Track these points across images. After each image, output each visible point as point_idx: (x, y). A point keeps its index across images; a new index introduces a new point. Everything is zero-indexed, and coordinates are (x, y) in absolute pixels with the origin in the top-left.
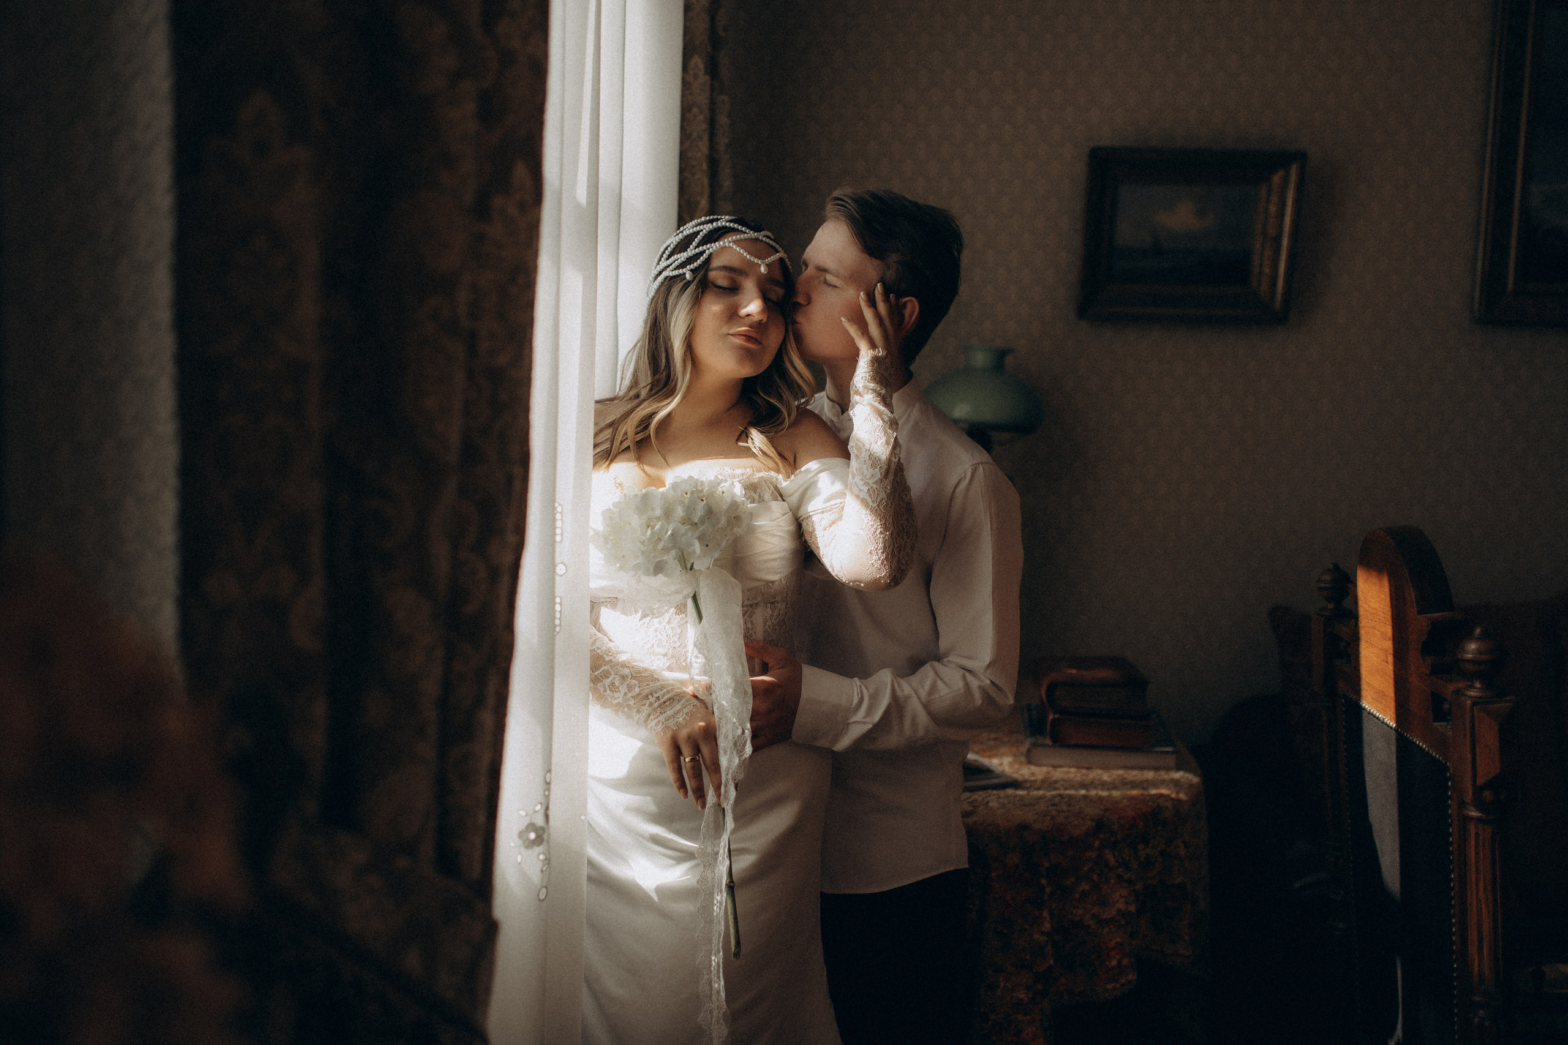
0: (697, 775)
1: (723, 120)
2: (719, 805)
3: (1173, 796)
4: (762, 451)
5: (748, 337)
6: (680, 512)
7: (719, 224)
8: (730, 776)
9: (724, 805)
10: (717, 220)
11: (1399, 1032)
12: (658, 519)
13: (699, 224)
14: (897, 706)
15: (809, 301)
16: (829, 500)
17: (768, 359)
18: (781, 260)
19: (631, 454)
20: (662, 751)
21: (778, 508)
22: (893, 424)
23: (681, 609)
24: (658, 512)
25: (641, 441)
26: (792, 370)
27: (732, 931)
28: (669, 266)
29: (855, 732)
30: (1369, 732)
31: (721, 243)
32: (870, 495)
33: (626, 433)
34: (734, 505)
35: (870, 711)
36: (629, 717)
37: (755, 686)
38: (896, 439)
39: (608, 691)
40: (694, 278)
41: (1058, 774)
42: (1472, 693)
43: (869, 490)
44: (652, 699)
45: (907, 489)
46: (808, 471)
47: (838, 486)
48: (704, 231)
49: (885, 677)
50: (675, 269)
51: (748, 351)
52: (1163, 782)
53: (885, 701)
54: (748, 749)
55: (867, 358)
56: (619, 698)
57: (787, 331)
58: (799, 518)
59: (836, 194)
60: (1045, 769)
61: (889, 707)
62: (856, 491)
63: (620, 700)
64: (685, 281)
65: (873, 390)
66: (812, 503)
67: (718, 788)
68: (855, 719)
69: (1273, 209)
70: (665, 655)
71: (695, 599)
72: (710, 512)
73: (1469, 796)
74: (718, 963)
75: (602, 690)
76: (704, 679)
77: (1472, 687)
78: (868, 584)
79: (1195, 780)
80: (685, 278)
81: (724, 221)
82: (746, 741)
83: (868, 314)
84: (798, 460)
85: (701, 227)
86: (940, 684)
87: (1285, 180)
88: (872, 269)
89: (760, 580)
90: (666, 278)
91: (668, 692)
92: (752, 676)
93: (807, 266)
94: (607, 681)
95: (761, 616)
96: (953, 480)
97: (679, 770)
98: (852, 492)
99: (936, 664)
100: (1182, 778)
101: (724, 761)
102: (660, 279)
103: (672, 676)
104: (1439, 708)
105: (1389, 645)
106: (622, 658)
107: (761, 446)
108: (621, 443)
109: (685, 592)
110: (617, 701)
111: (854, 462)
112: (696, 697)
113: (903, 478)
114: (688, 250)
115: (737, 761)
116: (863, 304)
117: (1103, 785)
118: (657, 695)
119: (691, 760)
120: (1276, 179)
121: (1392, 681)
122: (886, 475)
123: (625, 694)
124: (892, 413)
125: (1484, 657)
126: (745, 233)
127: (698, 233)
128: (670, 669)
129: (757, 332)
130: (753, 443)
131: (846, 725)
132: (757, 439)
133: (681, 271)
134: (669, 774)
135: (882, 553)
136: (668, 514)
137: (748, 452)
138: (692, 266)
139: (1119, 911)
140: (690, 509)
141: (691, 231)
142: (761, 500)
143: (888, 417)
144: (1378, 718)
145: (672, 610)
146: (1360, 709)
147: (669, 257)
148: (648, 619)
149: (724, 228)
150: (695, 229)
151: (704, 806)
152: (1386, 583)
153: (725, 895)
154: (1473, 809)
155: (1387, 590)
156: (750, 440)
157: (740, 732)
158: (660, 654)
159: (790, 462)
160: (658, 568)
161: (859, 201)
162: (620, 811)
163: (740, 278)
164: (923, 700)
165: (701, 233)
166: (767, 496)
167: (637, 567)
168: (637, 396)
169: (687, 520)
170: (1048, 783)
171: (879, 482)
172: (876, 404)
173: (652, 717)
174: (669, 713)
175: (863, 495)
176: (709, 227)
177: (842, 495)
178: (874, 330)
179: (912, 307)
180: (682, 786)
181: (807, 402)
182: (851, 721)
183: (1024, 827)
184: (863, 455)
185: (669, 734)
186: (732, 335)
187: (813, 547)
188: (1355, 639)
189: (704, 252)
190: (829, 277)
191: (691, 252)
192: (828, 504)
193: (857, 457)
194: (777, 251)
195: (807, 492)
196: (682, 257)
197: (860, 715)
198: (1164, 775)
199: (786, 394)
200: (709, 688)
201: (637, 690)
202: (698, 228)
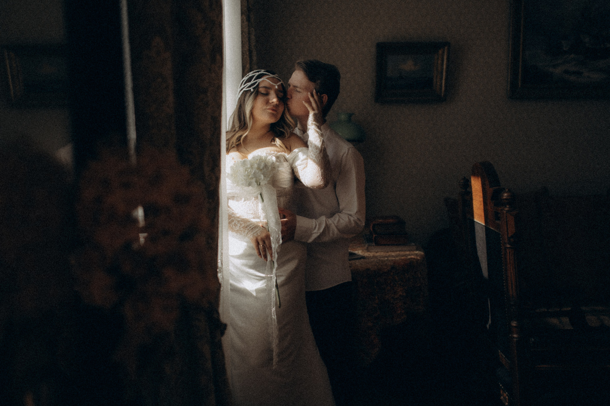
0: (265, 251)
1: (253, 37)
2: (272, 260)
3: (416, 258)
4: (280, 146)
5: (273, 110)
6: (256, 166)
7: (261, 72)
8: (275, 250)
9: (274, 260)
10: (260, 71)
11: (490, 322)
12: (249, 168)
13: (253, 73)
14: (327, 227)
15: (292, 97)
16: (302, 161)
17: (279, 116)
18: (282, 84)
19: (235, 149)
20: (253, 245)
21: (285, 164)
22: (322, 135)
23: (257, 198)
24: (249, 166)
25: (238, 144)
26: (287, 120)
27: (278, 299)
28: (245, 87)
29: (314, 236)
30: (477, 228)
31: (262, 79)
32: (316, 158)
33: (233, 142)
34: (273, 163)
35: (319, 229)
36: (241, 234)
37: (282, 222)
38: (323, 140)
39: (234, 226)
40: (254, 91)
41: (378, 254)
42: (506, 209)
43: (315, 157)
44: (248, 228)
45: (328, 156)
46: (295, 152)
47: (305, 157)
48: (256, 75)
49: (323, 218)
50: (247, 88)
51: (273, 114)
52: (412, 255)
53: (323, 226)
54: (281, 241)
55: (312, 114)
56: (238, 228)
57: (285, 107)
58: (293, 167)
59: (297, 62)
60: (373, 253)
61: (325, 227)
62: (311, 157)
63: (238, 229)
64: (251, 92)
65: (314, 124)
66: (297, 162)
67: (271, 255)
68: (314, 232)
69: (440, 62)
70: (252, 214)
71: (261, 194)
72: (266, 166)
73: (506, 241)
74: (274, 311)
75: (231, 226)
76: (265, 221)
77: (506, 207)
78: (317, 187)
79: (422, 253)
80: (251, 91)
81: (262, 72)
82: (280, 239)
83: (311, 99)
84: (292, 149)
85: (255, 74)
86: (341, 220)
87: (443, 52)
88: (312, 85)
89: (281, 187)
90: (244, 91)
91: (253, 225)
92: (281, 219)
93: (290, 86)
94: (233, 223)
95: (282, 199)
96: (342, 154)
97: (258, 249)
98: (310, 158)
99: (339, 214)
100: (418, 253)
101: (273, 246)
102: (242, 91)
103: (254, 220)
104: (497, 216)
105: (481, 199)
106: (238, 215)
107: (280, 144)
108: (231, 145)
109: (258, 193)
110: (237, 229)
111: (310, 148)
112: (263, 227)
113: (326, 153)
114: (251, 81)
115: (277, 245)
116: (310, 96)
117: (393, 256)
118: (250, 226)
119: (263, 246)
120: (440, 52)
121: (483, 211)
122: (321, 151)
123: (240, 227)
124: (321, 131)
125: (509, 198)
126: (270, 75)
127: (254, 76)
128: (254, 218)
129: (275, 108)
130: (277, 143)
131: (311, 234)
132: (278, 142)
133: (249, 89)
134: (256, 252)
135: (321, 176)
136: (252, 166)
137: (275, 145)
138: (253, 87)
139: (400, 295)
140: (259, 165)
141: (252, 75)
142: (280, 161)
143: (320, 133)
144: (479, 224)
145: (253, 199)
146: (474, 222)
147: (245, 84)
148: (246, 201)
149: (263, 74)
150: (253, 75)
151: (267, 260)
152: (480, 179)
153: (275, 288)
154: (508, 244)
155: (480, 182)
156: (275, 142)
157: (278, 236)
158: (250, 213)
159: (289, 149)
160: (250, 185)
161: (306, 63)
162: (239, 266)
163: (269, 90)
164: (336, 225)
165: (255, 76)
166: (282, 160)
167: (243, 184)
168: (235, 131)
169: (258, 168)
170: (374, 257)
171: (319, 154)
172: (316, 129)
173: (249, 233)
174: (254, 232)
175: (314, 158)
176: (257, 74)
177: (306, 159)
178: (314, 105)
179: (325, 98)
180: (260, 254)
181: (293, 130)
182: (313, 233)
183: (368, 269)
184: (313, 146)
185: (255, 238)
186: (267, 109)
187: (298, 177)
188: (471, 199)
189: (257, 82)
190: (298, 89)
191: (252, 82)
192: (302, 162)
193: (311, 146)
194: (280, 81)
195: (295, 159)
196: (249, 84)
197: (316, 231)
198: (412, 252)
199: (286, 128)
200: (267, 224)
201: (243, 225)
202: (254, 74)
